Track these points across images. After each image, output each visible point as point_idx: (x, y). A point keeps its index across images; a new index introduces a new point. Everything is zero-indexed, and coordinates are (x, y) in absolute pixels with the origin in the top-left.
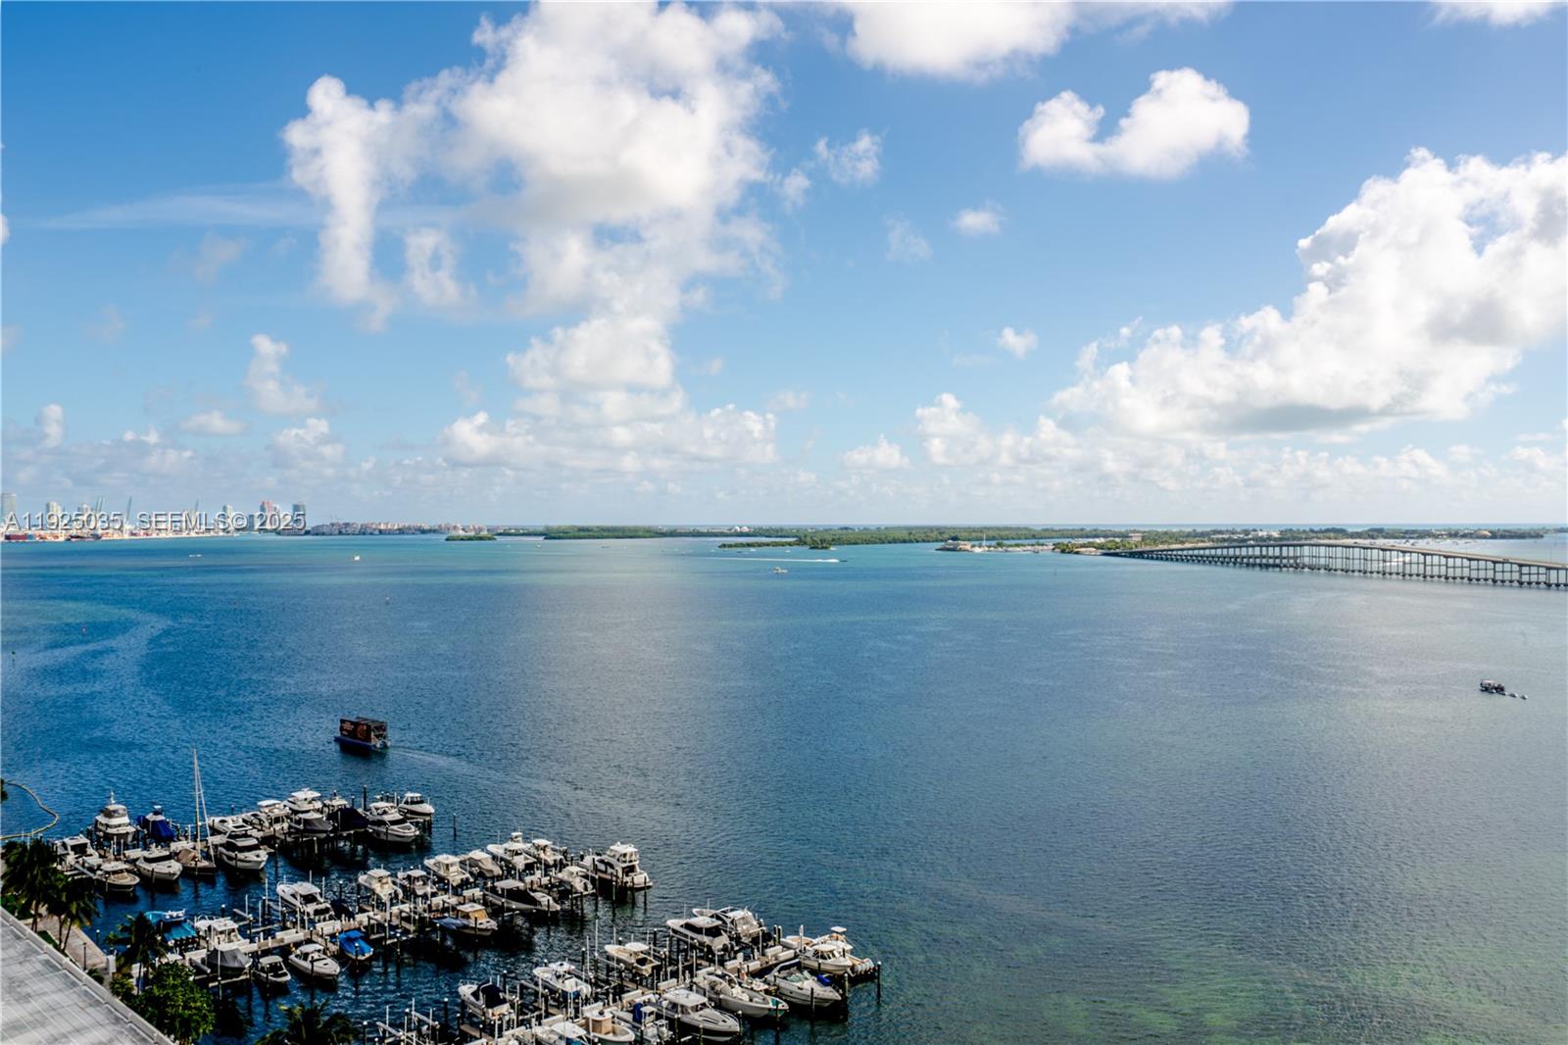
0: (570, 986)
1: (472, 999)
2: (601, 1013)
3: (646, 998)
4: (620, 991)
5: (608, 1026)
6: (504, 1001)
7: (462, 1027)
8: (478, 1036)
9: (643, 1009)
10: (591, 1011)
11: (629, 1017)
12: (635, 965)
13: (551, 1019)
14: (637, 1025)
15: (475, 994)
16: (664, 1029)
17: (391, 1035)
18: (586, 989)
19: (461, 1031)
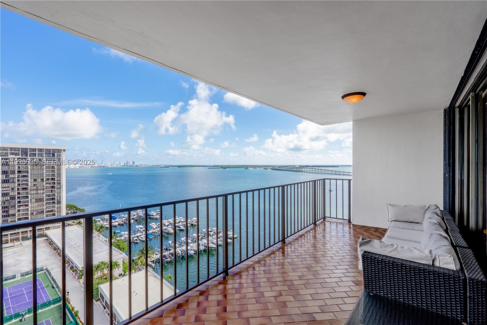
9: (200, 244)
16: (203, 247)
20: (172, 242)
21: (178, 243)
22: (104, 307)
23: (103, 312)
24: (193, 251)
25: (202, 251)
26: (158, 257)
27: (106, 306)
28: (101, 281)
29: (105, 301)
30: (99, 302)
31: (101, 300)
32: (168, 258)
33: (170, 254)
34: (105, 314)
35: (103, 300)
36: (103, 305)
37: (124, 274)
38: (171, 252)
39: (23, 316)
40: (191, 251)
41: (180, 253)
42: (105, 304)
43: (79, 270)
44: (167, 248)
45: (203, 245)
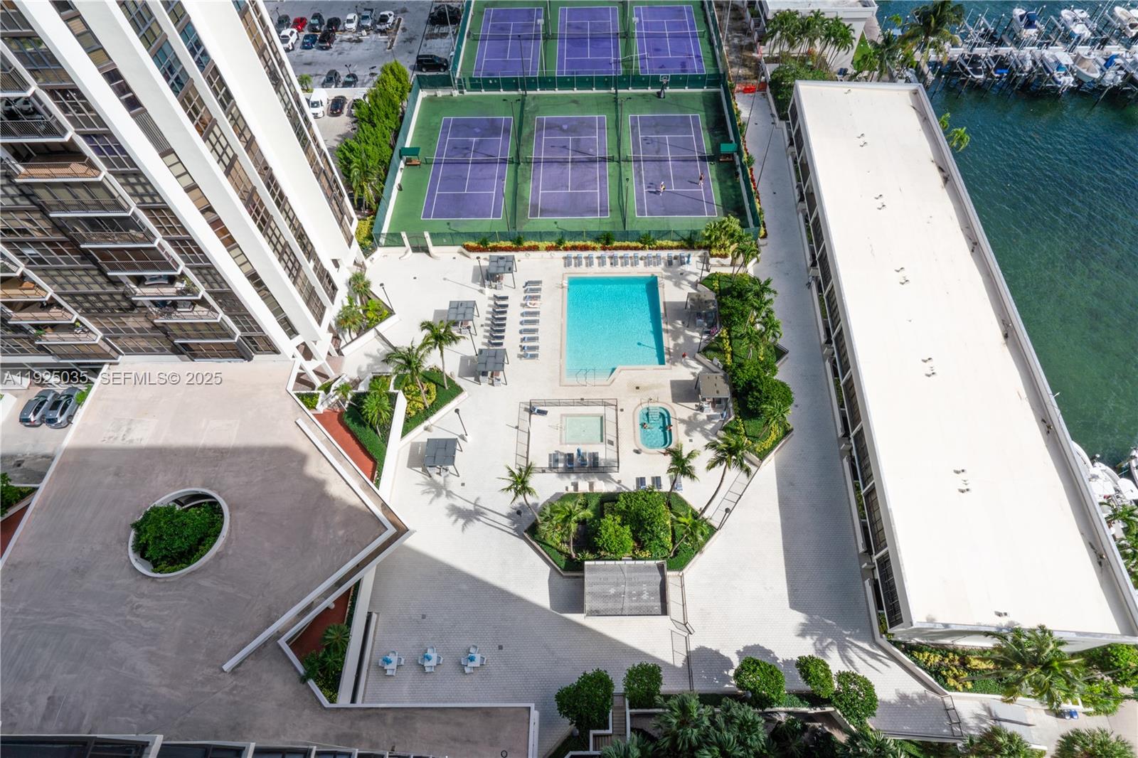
0: (1078, 29)
1: (1019, 19)
2: (1089, 54)
3: (1120, 53)
4: (1105, 42)
5: (1088, 64)
6: (1035, 27)
7: (1003, 36)
8: (1009, 44)
9: (1115, 60)
10: (1082, 50)
11: (1103, 62)
12: (1128, 27)
13: (1054, 47)
14: (1105, 69)
15: (1022, 17)
16: (1119, 78)
17: (966, 28)
18: (1087, 34)
19: (1001, 38)
20: (1024, 12)
21: (1043, 28)
22: (791, 139)
23: (786, 150)
24: (1072, 79)
25: (1101, 92)
26: (957, 56)
27: (797, 141)
28: (802, 71)
29: (796, 127)
30: (783, 124)
31: (790, 121)
32: (979, 72)
33: (995, 58)
34: (788, 158)
35: (794, 123)
36: (790, 134)
37: (856, 75)
38: (999, 53)
39: (663, 87)
40: (1066, 74)
41: (1027, 69)
42: (796, 136)
43: (765, 18)
44: (995, 32)
45: (1121, 68)
